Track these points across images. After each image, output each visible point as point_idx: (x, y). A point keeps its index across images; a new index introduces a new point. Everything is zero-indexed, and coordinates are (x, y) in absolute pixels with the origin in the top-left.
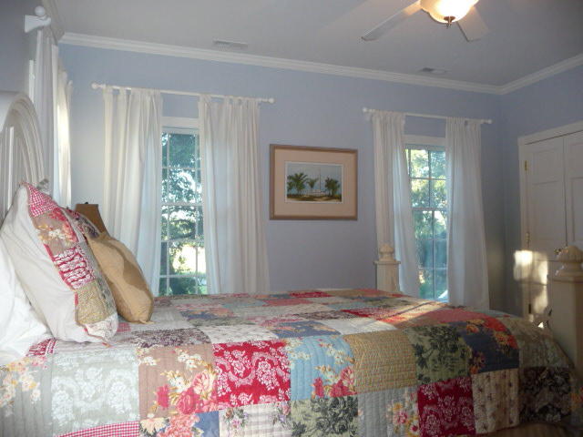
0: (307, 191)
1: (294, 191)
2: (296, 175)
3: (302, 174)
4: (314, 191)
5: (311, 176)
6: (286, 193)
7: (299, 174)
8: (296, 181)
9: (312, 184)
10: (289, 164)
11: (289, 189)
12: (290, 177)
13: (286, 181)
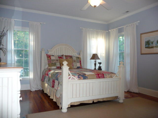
0: (151, 46)
1: (147, 46)
2: (147, 41)
3: (149, 40)
4: (153, 45)
5: (152, 41)
6: (145, 47)
7: (148, 40)
8: (148, 43)
9: (152, 43)
10: (146, 38)
11: (146, 45)
12: (146, 42)
13: (145, 43)
